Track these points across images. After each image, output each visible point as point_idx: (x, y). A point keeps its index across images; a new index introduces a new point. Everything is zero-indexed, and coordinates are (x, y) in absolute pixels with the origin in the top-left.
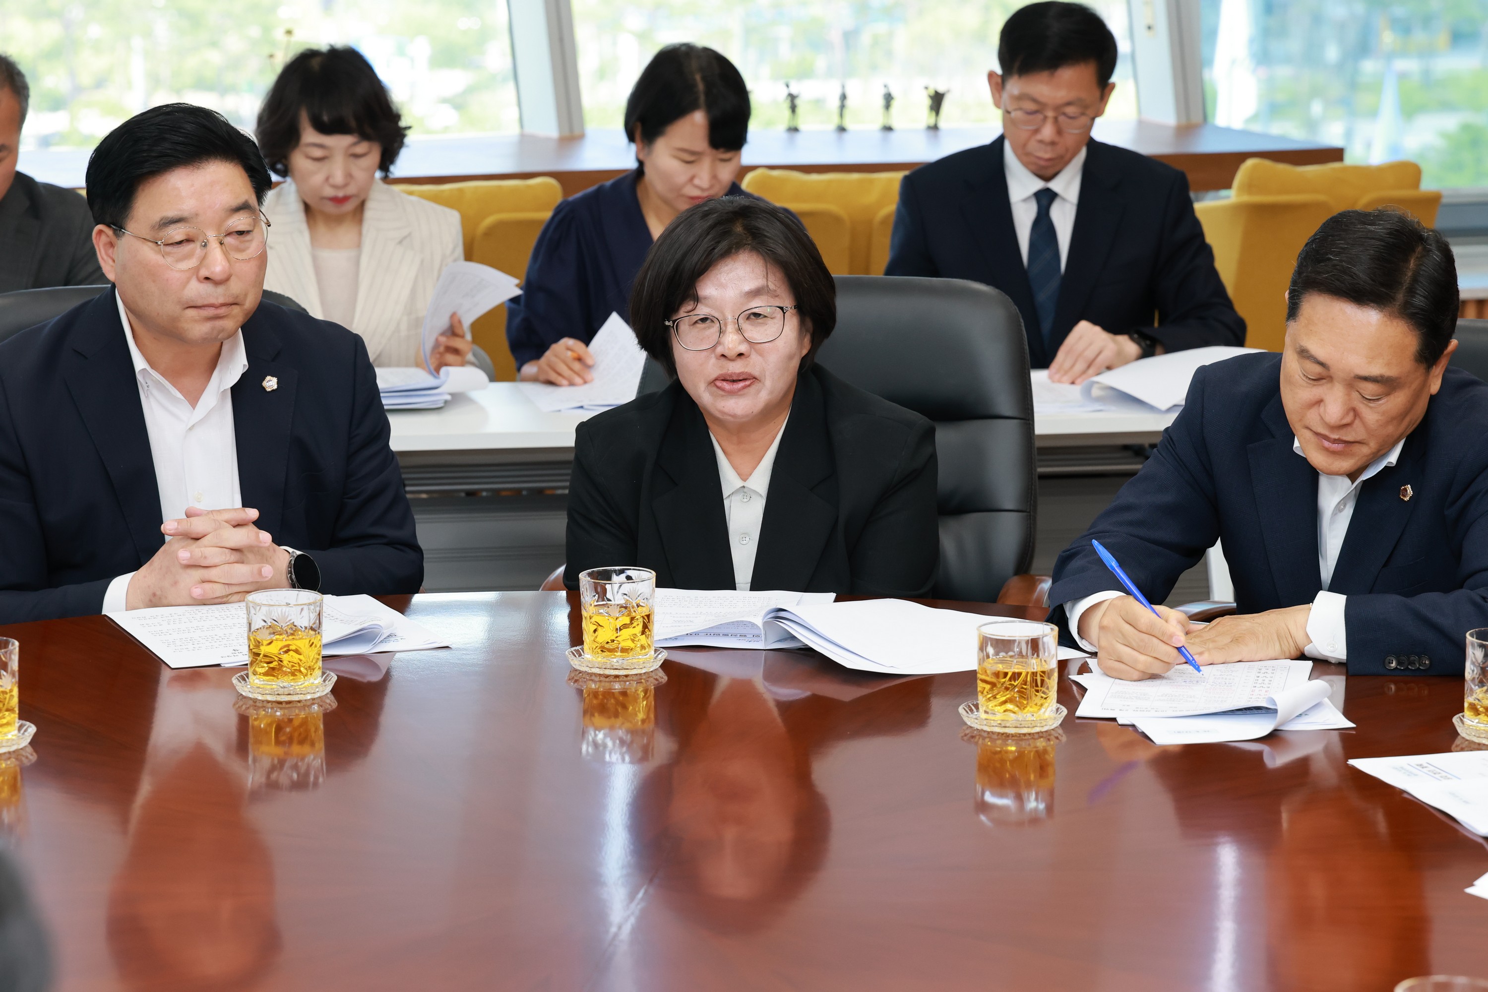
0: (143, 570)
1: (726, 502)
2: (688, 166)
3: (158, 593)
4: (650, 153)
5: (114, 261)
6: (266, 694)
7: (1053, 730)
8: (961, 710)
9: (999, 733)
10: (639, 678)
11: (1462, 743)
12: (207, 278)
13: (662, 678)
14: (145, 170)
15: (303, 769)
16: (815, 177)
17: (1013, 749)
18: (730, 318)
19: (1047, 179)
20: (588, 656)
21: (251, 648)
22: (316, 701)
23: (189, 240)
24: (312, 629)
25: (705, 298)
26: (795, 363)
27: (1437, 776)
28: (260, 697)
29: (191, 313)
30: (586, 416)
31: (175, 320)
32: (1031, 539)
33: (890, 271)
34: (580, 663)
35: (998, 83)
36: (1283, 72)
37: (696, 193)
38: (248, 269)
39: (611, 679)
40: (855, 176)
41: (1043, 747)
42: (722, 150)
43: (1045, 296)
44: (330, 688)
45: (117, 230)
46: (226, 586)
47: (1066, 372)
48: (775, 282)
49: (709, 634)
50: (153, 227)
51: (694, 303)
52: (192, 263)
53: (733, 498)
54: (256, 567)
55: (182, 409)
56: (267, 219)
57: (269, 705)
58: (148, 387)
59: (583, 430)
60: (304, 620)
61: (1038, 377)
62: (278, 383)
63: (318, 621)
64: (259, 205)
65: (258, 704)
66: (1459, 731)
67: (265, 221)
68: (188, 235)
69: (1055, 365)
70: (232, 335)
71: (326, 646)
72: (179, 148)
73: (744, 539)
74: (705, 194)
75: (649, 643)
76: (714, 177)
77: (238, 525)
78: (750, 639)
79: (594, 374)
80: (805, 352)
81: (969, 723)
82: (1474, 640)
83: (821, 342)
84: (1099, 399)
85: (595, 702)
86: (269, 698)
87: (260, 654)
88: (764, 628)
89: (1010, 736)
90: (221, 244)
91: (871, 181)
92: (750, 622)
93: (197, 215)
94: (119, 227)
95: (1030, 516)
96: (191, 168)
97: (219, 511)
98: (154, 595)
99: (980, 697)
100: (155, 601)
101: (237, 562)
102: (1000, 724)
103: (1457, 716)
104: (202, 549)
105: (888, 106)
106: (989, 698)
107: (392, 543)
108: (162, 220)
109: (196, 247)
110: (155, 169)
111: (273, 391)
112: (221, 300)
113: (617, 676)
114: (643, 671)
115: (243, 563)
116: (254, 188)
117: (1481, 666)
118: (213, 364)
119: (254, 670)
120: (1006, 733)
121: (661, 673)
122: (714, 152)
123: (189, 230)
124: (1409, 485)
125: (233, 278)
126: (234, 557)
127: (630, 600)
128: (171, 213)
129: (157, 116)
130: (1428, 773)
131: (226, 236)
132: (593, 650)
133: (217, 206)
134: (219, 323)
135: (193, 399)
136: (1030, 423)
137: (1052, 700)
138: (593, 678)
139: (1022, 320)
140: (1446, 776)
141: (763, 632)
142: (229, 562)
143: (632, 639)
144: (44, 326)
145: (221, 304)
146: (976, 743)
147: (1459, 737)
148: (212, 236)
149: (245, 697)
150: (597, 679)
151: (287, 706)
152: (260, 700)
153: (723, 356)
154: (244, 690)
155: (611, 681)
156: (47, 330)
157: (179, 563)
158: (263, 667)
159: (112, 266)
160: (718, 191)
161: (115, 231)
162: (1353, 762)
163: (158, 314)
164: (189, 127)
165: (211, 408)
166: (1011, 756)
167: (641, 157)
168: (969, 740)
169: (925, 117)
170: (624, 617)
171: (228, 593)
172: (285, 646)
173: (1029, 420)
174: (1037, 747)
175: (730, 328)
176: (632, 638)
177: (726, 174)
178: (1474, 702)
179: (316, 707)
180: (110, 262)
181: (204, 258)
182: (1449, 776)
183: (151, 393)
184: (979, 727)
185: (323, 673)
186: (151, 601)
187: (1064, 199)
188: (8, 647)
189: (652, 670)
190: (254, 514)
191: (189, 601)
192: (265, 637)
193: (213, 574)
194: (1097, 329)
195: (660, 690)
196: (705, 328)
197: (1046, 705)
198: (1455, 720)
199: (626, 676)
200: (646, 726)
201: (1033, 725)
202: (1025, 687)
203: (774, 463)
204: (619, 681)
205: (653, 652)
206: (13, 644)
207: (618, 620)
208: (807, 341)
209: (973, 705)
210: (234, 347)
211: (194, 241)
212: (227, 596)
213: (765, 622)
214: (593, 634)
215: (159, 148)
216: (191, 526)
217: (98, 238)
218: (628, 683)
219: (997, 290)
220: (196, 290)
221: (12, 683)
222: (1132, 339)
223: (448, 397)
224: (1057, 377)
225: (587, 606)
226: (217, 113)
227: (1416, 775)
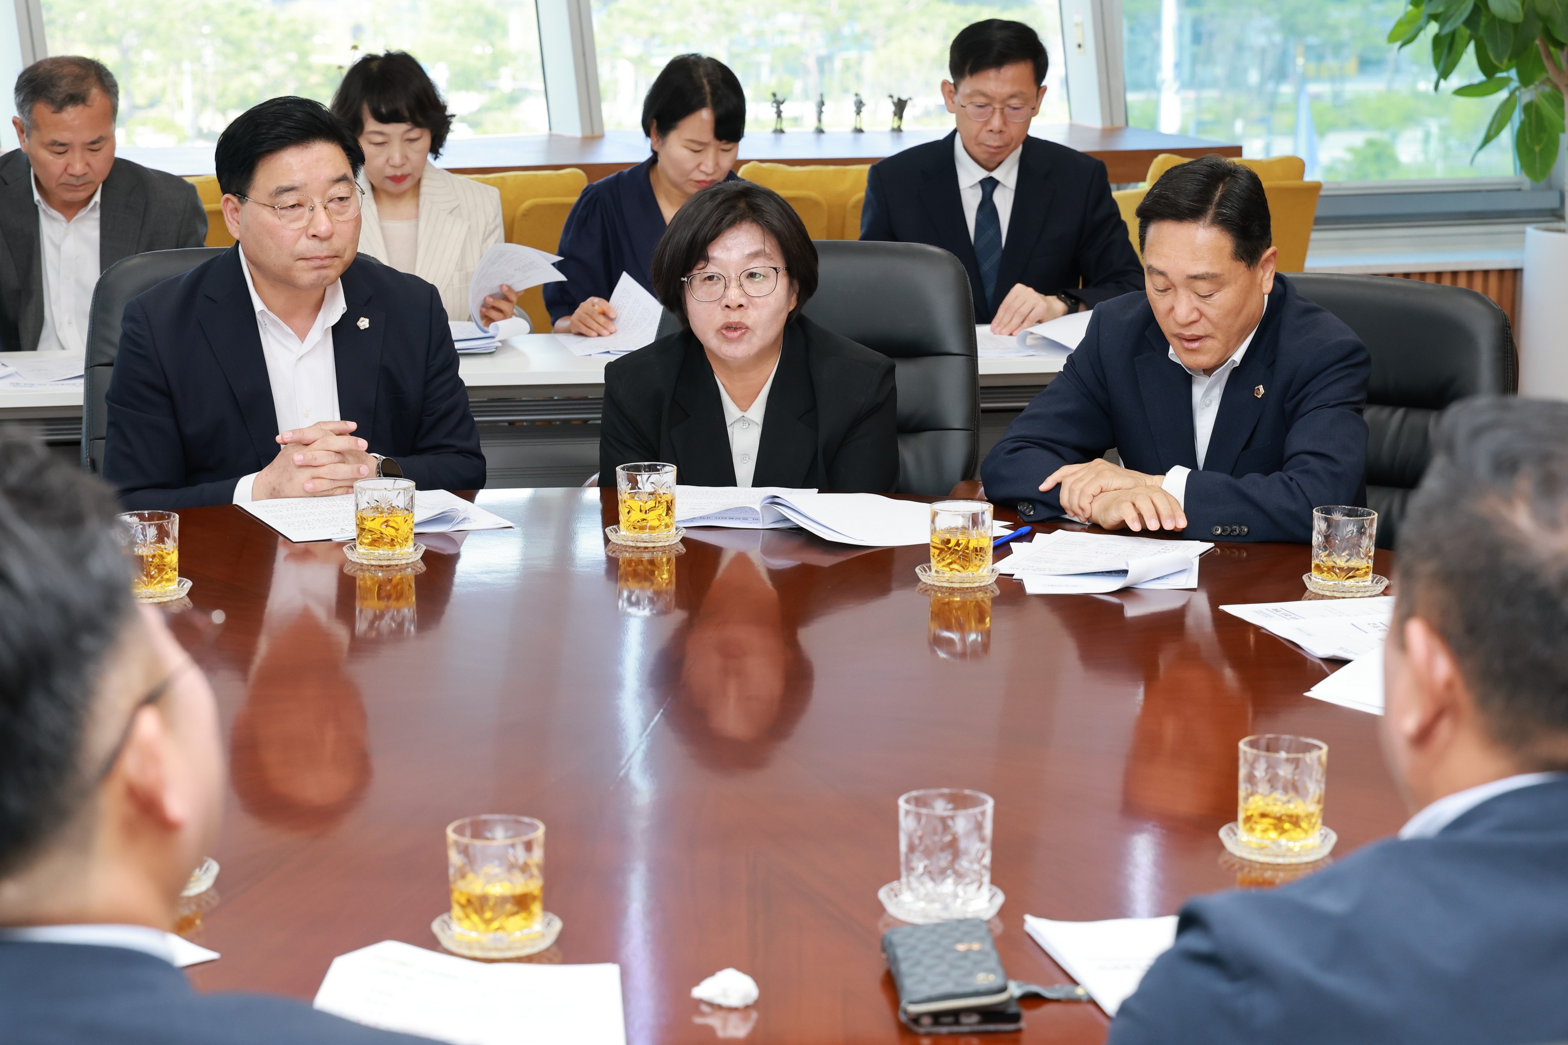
0: (265, 470)
1: (729, 430)
2: (697, 154)
3: (277, 488)
4: (663, 144)
5: (238, 223)
6: (370, 559)
7: (989, 585)
8: (917, 570)
9: (947, 587)
10: (664, 549)
11: (1310, 595)
12: (314, 236)
13: (682, 550)
14: (264, 149)
15: (400, 619)
16: (798, 169)
17: (958, 599)
18: (733, 276)
19: (991, 170)
20: (623, 532)
21: (358, 523)
22: (409, 565)
23: (299, 205)
24: (407, 510)
25: (714, 258)
26: (783, 317)
27: (1287, 617)
28: (365, 562)
29: (301, 264)
30: (613, 358)
31: (288, 269)
32: (975, 453)
33: (863, 238)
34: (617, 537)
35: (950, 91)
36: (1210, 94)
37: (702, 177)
38: (345, 230)
39: (642, 550)
40: (832, 168)
41: (982, 598)
42: (724, 141)
43: (989, 266)
44: (420, 555)
45: (241, 198)
46: (332, 481)
47: (1006, 326)
48: (770, 247)
49: (718, 518)
50: (270, 195)
51: (705, 263)
52: (302, 223)
53: (736, 425)
54: (356, 466)
55: (293, 343)
56: (361, 188)
57: (373, 568)
58: (265, 325)
59: (611, 369)
60: (401, 502)
61: (982, 331)
62: (370, 323)
63: (411, 503)
64: (355, 178)
65: (363, 568)
66: (1308, 586)
67: (360, 190)
68: (299, 201)
69: (996, 321)
70: (333, 282)
71: (418, 525)
72: (291, 132)
73: (745, 459)
74: (709, 178)
75: (672, 522)
76: (717, 164)
77: (340, 434)
78: (751, 522)
79: (618, 325)
80: (792, 308)
81: (923, 580)
82: (1320, 514)
83: (805, 301)
84: (1031, 347)
85: (630, 569)
86: (373, 563)
87: (365, 529)
88: (761, 512)
89: (956, 589)
90: (325, 208)
91: (845, 172)
92: (751, 508)
93: (306, 185)
94: (242, 195)
95: (974, 433)
96: (301, 147)
97: (325, 422)
98: (274, 489)
99: (932, 560)
100: (275, 493)
101: (340, 462)
102: (948, 580)
103: (1306, 574)
104: (312, 452)
105: (858, 112)
106: (939, 560)
107: (460, 452)
108: (278, 189)
109: (305, 211)
110: (272, 148)
111: (366, 329)
112: (325, 254)
113: (646, 548)
114: (667, 544)
115: (344, 463)
116: (350, 163)
117: (1324, 534)
118: (318, 306)
119: (361, 541)
120: (953, 587)
121: (681, 546)
122: (718, 142)
123: (300, 197)
124: (1261, 386)
125: (334, 236)
126: (337, 458)
127: (657, 488)
128: (285, 183)
129: (273, 106)
130: (1282, 615)
131: (329, 202)
132: (628, 528)
133: (322, 177)
134: (324, 272)
135: (302, 335)
136: (974, 359)
137: (988, 562)
138: (627, 549)
139: (968, 276)
140: (1295, 617)
141: (761, 515)
142: (334, 462)
143: (658, 519)
144: (181, 277)
145: (325, 256)
146: (929, 595)
147: (1307, 591)
148: (317, 201)
149: (354, 563)
150: (630, 550)
151: (388, 569)
152: (365, 564)
153: (727, 306)
154: (352, 556)
155: (641, 552)
156: (183, 279)
157: (294, 464)
158: (367, 539)
159: (237, 227)
160: (720, 176)
161: (239, 199)
162: (1222, 607)
163: (275, 265)
164: (299, 115)
165: (316, 342)
166: (956, 605)
167: (655, 148)
168: (924, 593)
169: (890, 121)
170: (652, 501)
171: (333, 487)
172: (386, 522)
173: (973, 357)
174: (977, 599)
175: (734, 284)
176: (658, 517)
177: (726, 162)
178: (1319, 563)
179: (409, 570)
180: (236, 224)
181: (311, 220)
182: (1297, 617)
183: (268, 331)
184: (931, 583)
185: (415, 545)
186: (271, 494)
187: (1004, 186)
188: (170, 519)
189: (673, 543)
190: (353, 426)
191: (302, 493)
192: (369, 514)
193: (321, 472)
194: (1030, 290)
195: (679, 559)
196: (712, 285)
197: (984, 566)
198: (1305, 577)
199: (654, 547)
200: (669, 587)
201: (973, 581)
202: (967, 551)
203: (768, 397)
204: (648, 552)
205: (675, 529)
206: (174, 517)
207: (647, 504)
208: (794, 298)
209: (927, 566)
210: (335, 293)
211: (303, 206)
212: (332, 489)
213: (763, 506)
214: (627, 515)
215: (275, 131)
216: (303, 434)
217: (225, 204)
218: (655, 553)
219: (948, 252)
220: (305, 245)
221: (174, 546)
222: (1060, 298)
223: (499, 344)
224: (998, 329)
225: (623, 492)
226: (321, 104)
227: (1272, 616)
